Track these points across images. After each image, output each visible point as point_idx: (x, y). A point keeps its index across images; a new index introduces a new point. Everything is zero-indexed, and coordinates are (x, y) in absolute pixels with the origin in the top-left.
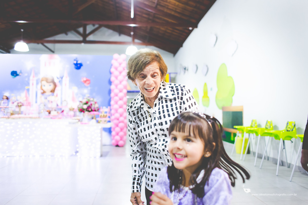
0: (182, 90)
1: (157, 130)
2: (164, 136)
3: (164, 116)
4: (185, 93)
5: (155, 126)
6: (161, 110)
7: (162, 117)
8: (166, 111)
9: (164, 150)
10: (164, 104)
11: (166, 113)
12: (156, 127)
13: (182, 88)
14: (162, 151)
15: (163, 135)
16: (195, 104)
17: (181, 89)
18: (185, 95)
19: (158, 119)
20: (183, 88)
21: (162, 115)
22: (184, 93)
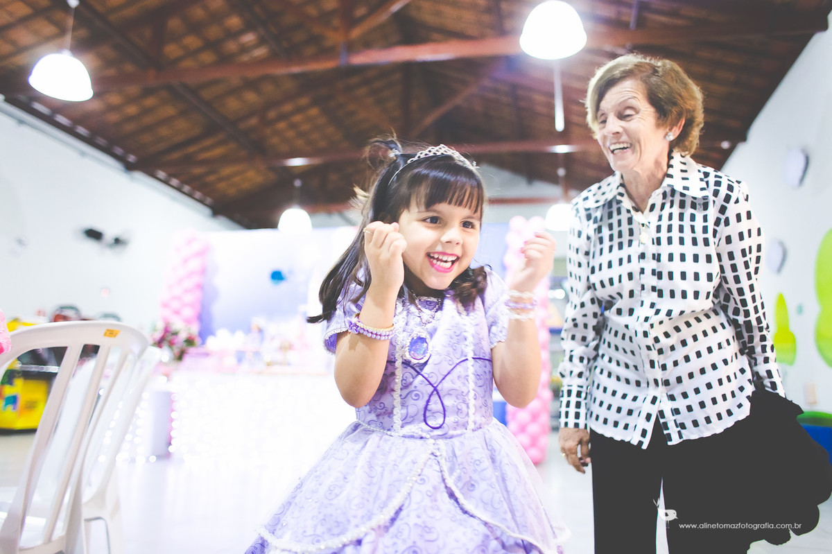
0: (730, 188)
1: (642, 271)
2: (656, 294)
3: (670, 241)
4: (738, 199)
5: (641, 260)
6: (665, 223)
7: (664, 241)
8: (675, 228)
9: (646, 334)
10: (676, 210)
11: (675, 234)
12: (643, 264)
13: (730, 183)
14: (640, 335)
15: (654, 289)
16: (759, 234)
17: (729, 185)
18: (737, 201)
19: (653, 243)
20: (735, 185)
21: (664, 235)
22: (734, 196)
